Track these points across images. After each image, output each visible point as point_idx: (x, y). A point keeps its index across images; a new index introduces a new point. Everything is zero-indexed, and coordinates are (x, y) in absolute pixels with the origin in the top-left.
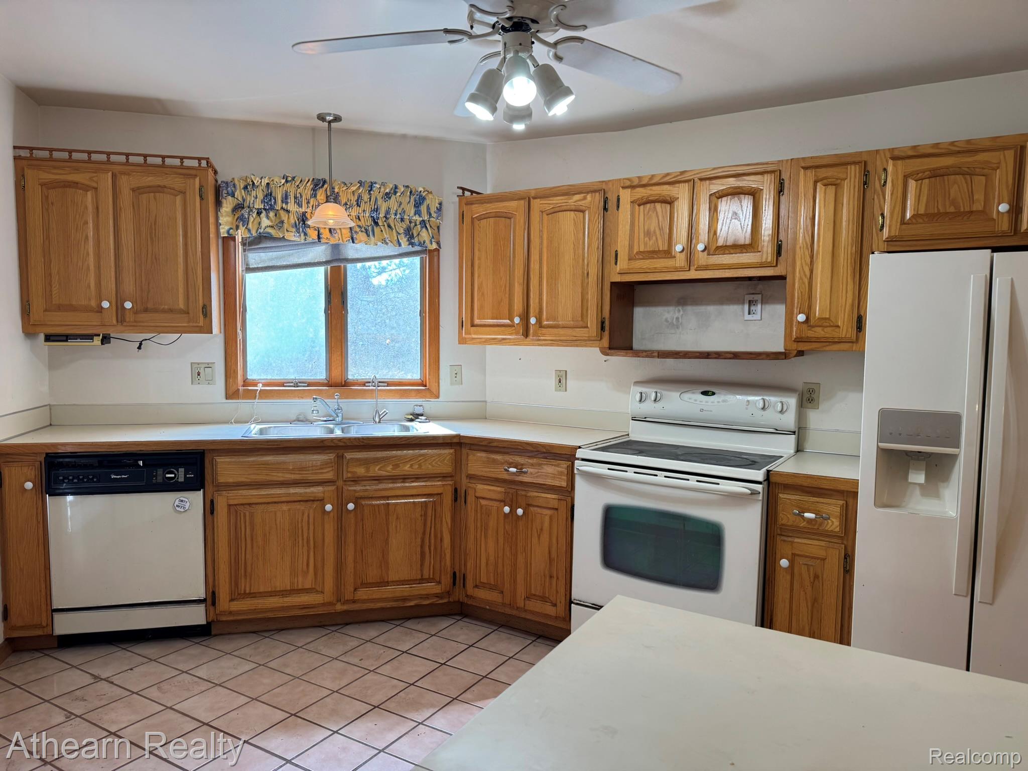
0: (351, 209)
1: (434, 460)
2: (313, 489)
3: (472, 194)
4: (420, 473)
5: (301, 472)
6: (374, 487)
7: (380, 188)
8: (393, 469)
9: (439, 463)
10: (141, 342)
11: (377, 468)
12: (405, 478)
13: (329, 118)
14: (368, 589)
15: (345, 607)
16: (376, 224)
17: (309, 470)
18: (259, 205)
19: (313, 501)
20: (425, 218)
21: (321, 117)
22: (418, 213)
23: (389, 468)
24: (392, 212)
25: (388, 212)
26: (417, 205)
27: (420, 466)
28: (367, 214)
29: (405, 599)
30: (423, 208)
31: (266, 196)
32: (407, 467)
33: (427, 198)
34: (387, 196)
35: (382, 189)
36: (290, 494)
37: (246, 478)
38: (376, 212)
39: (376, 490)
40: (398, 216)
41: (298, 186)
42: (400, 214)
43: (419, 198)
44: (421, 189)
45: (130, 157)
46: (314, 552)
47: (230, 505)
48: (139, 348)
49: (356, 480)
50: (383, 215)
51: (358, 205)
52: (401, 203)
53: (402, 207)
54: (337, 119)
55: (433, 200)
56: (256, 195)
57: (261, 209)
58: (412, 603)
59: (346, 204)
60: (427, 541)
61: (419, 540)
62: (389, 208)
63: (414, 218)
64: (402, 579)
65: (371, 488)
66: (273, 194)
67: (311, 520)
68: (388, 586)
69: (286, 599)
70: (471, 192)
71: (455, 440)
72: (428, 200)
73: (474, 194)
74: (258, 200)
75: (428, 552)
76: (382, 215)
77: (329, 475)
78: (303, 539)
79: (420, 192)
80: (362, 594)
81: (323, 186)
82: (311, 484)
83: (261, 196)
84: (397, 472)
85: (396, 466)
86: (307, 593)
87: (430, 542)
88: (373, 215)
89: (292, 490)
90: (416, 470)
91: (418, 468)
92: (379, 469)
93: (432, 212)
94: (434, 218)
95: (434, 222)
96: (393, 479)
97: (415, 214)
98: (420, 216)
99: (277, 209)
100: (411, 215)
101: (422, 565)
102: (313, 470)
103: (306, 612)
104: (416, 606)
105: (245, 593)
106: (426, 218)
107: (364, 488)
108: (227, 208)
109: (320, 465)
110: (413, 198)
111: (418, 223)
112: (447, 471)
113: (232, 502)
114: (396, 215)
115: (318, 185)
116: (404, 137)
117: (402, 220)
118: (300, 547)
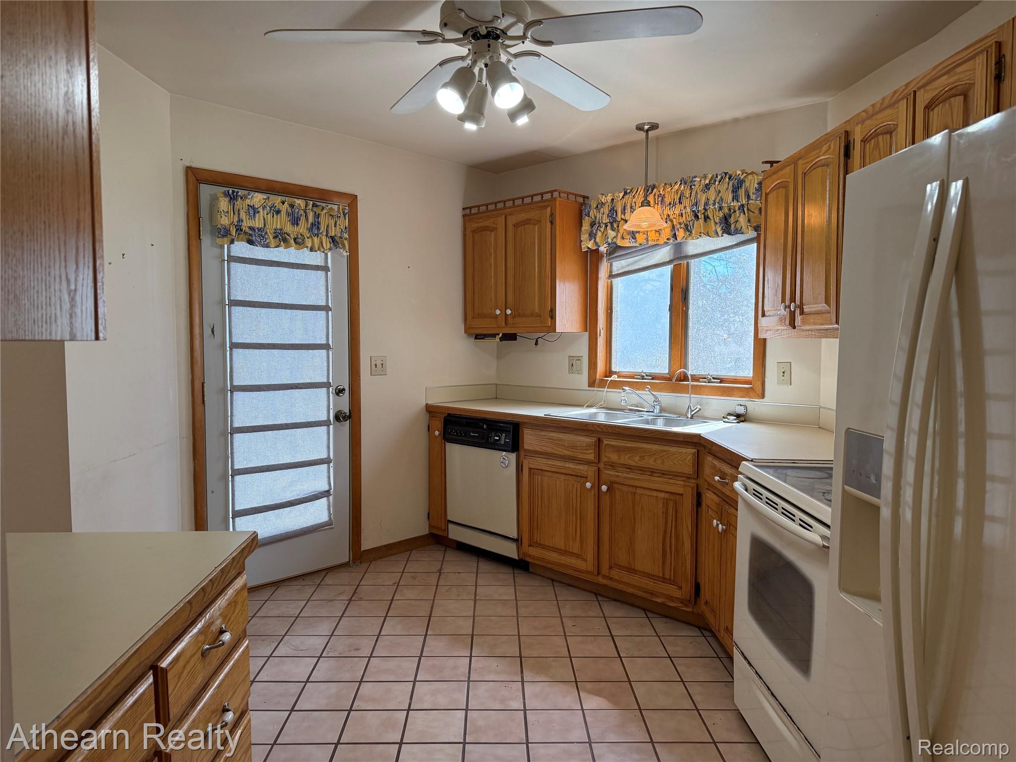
0: (674, 208)
1: (676, 458)
2: (581, 467)
3: (772, 166)
4: (663, 469)
5: (573, 450)
6: (625, 475)
7: (700, 181)
8: (639, 460)
9: (681, 462)
10: (537, 339)
11: (627, 457)
12: (652, 472)
13: (646, 127)
14: (620, 571)
15: (605, 582)
16: (697, 217)
17: (577, 449)
18: (606, 220)
19: (581, 477)
20: (742, 201)
21: (640, 128)
22: (735, 198)
23: (637, 459)
24: (711, 202)
25: (706, 204)
26: (735, 190)
27: (663, 463)
28: (688, 210)
29: (652, 594)
30: (742, 192)
31: (610, 211)
32: (651, 461)
33: (746, 180)
34: (707, 187)
35: (703, 182)
36: (565, 467)
37: (540, 448)
38: (696, 206)
39: (625, 478)
40: (717, 206)
41: (633, 196)
42: (718, 203)
43: (738, 182)
44: (739, 172)
45: (515, 201)
46: (581, 523)
47: (531, 468)
48: (536, 344)
49: (613, 465)
50: (703, 207)
51: (680, 203)
52: (720, 192)
53: (720, 195)
54: (654, 126)
55: (753, 181)
56: (604, 212)
57: (607, 223)
58: (659, 600)
59: (670, 204)
60: (668, 540)
61: (661, 537)
62: (708, 199)
63: (732, 204)
64: (646, 571)
65: (623, 475)
66: (615, 209)
67: (579, 494)
68: (636, 574)
69: (563, 558)
70: (770, 163)
71: (695, 440)
72: (747, 182)
73: (774, 165)
74: (605, 216)
75: (669, 551)
76: (701, 208)
77: (591, 457)
78: (573, 509)
79: (739, 175)
80: (615, 573)
81: (652, 190)
82: (582, 462)
83: (607, 211)
84: (642, 464)
85: (642, 458)
86: (577, 557)
87: (671, 542)
88: (693, 210)
89: (568, 465)
90: (659, 465)
91: (661, 463)
92: (628, 459)
93: (751, 194)
94: (752, 200)
95: (753, 204)
96: (642, 470)
97: (733, 200)
98: (738, 201)
99: (618, 220)
100: (729, 202)
101: (664, 563)
102: (580, 450)
103: (577, 575)
104: (663, 604)
105: (537, 543)
106: (744, 202)
107: (617, 474)
108: (586, 227)
109: (586, 446)
110: (731, 184)
111: (737, 208)
112: (687, 472)
113: (532, 466)
114: (714, 204)
115: (648, 191)
116: (736, 121)
117: (721, 208)
118: (571, 514)
